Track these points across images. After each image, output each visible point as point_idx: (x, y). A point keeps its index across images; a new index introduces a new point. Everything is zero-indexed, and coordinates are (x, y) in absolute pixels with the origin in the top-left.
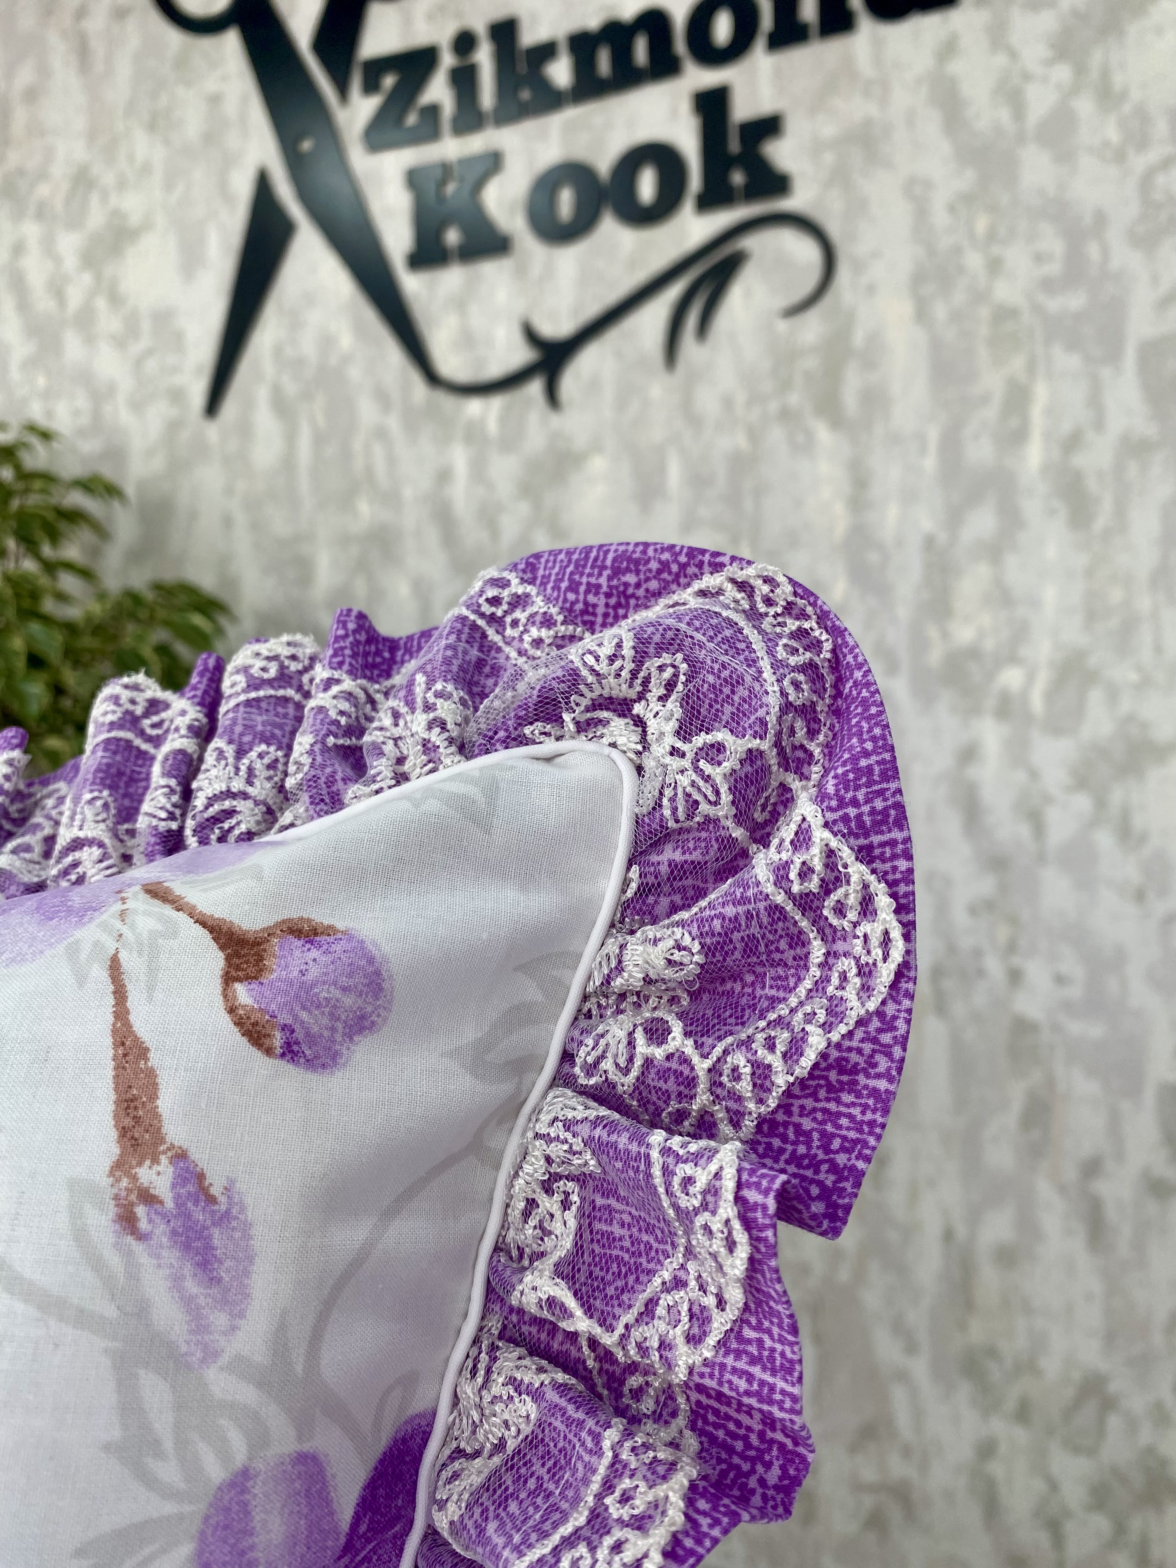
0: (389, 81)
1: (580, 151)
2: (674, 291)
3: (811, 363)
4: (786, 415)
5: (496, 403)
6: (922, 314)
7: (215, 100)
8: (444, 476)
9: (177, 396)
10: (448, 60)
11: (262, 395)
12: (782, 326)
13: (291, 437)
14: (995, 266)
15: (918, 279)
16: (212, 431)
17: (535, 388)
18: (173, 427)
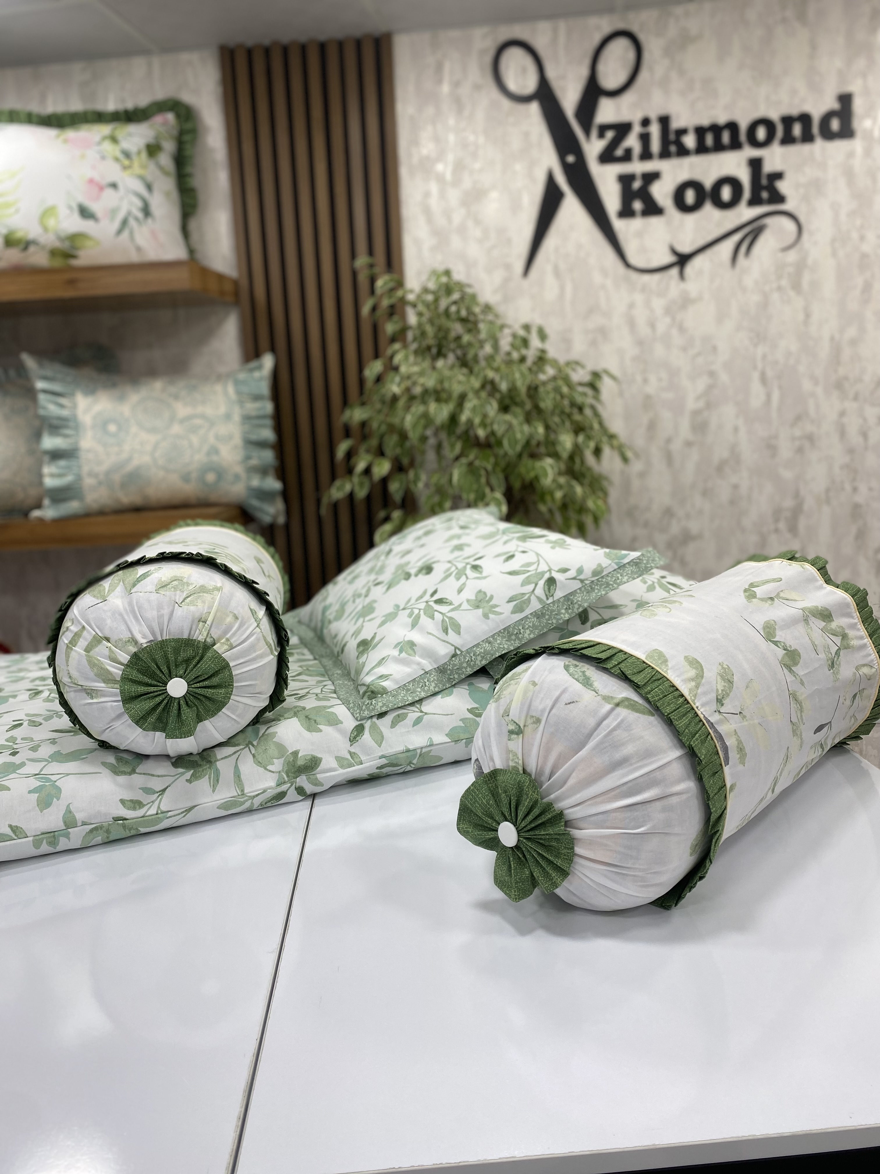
0: (610, 135)
1: (697, 176)
2: (737, 237)
3: (791, 270)
4: (780, 289)
5: (656, 277)
6: (834, 254)
7: (527, 135)
8: (631, 306)
9: (508, 267)
10: (637, 129)
11: (549, 268)
12: (780, 255)
13: (562, 288)
14: (862, 238)
15: (833, 241)
16: (526, 283)
17: (674, 272)
18: (507, 281)
